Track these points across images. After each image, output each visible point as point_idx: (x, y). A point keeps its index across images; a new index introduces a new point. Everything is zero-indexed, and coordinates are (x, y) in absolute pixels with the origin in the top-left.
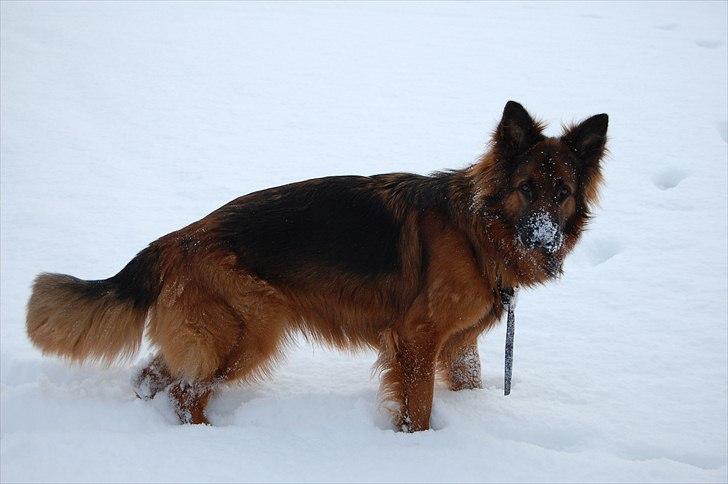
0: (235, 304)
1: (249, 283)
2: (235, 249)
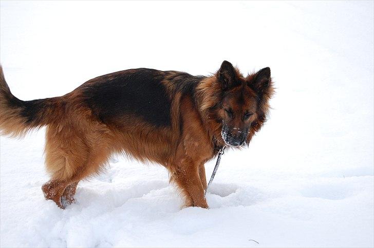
1: (97, 126)
2: (90, 107)
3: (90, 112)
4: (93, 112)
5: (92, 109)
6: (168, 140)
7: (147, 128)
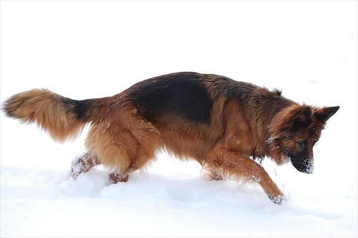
0: (135, 133)
1: (142, 123)
2: (136, 106)
3: (135, 111)
4: (138, 112)
5: (138, 108)
6: (205, 137)
7: (187, 125)
